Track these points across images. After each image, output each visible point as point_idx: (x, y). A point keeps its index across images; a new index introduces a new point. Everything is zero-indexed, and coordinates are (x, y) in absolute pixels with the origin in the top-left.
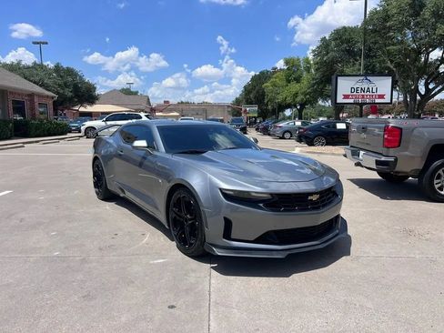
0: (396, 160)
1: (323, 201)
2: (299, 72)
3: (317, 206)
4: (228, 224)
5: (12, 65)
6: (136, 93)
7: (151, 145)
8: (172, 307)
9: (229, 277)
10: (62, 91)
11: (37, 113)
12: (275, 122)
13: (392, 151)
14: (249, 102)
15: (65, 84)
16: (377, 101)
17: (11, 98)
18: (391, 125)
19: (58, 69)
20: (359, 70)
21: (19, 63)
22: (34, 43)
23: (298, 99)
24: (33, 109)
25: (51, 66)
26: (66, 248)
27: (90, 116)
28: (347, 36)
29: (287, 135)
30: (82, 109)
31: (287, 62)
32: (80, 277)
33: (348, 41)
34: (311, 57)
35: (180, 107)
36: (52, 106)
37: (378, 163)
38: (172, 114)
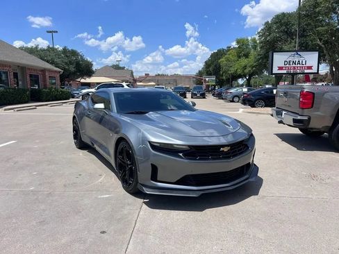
0: (309, 119)
1: (234, 152)
2: (248, 50)
3: (227, 156)
4: (154, 169)
5: (32, 48)
6: (123, 68)
7: (108, 107)
8: (103, 232)
9: (155, 210)
10: (67, 67)
11: (48, 83)
12: (228, 89)
13: (306, 112)
14: (209, 74)
15: (70, 62)
16: (306, 71)
17: (28, 72)
18: (306, 90)
19: (65, 50)
20: (295, 47)
21: (37, 47)
22: (48, 32)
23: (247, 71)
24: (45, 81)
25: (61, 49)
26: (40, 184)
27: (89, 85)
28: (285, 20)
29: (236, 99)
30: (83, 81)
31: (238, 42)
32: (43, 207)
33: (286, 24)
34: (257, 37)
35: (157, 78)
36: (59, 79)
37: (295, 121)
38: (150, 84)
